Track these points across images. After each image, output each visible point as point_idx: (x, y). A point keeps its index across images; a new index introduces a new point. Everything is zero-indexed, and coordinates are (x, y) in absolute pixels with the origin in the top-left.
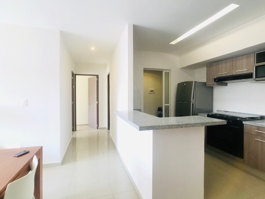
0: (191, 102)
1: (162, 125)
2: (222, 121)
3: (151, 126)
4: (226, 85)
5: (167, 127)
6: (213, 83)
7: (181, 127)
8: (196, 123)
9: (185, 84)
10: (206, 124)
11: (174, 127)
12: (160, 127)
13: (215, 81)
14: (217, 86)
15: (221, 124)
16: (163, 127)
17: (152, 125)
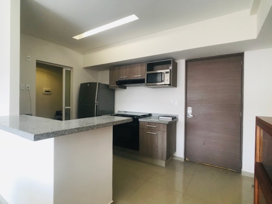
0: (95, 103)
1: (69, 129)
2: (129, 119)
3: (54, 132)
4: (125, 88)
5: (75, 130)
6: (115, 86)
7: (93, 129)
8: (108, 122)
9: (88, 85)
10: (116, 123)
11: (84, 130)
12: (66, 131)
13: (117, 84)
14: (119, 89)
15: (128, 122)
16: (71, 131)
17: (56, 131)
